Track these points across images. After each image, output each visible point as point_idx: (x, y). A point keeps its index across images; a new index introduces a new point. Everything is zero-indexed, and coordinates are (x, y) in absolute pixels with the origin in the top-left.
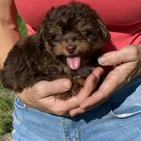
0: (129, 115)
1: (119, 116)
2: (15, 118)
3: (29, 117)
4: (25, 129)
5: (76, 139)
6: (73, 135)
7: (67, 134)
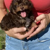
0: (45, 41)
1: (41, 41)
2: (6, 43)
3: (11, 42)
4: (10, 46)
5: (27, 49)
6: (26, 48)
7: (24, 48)
